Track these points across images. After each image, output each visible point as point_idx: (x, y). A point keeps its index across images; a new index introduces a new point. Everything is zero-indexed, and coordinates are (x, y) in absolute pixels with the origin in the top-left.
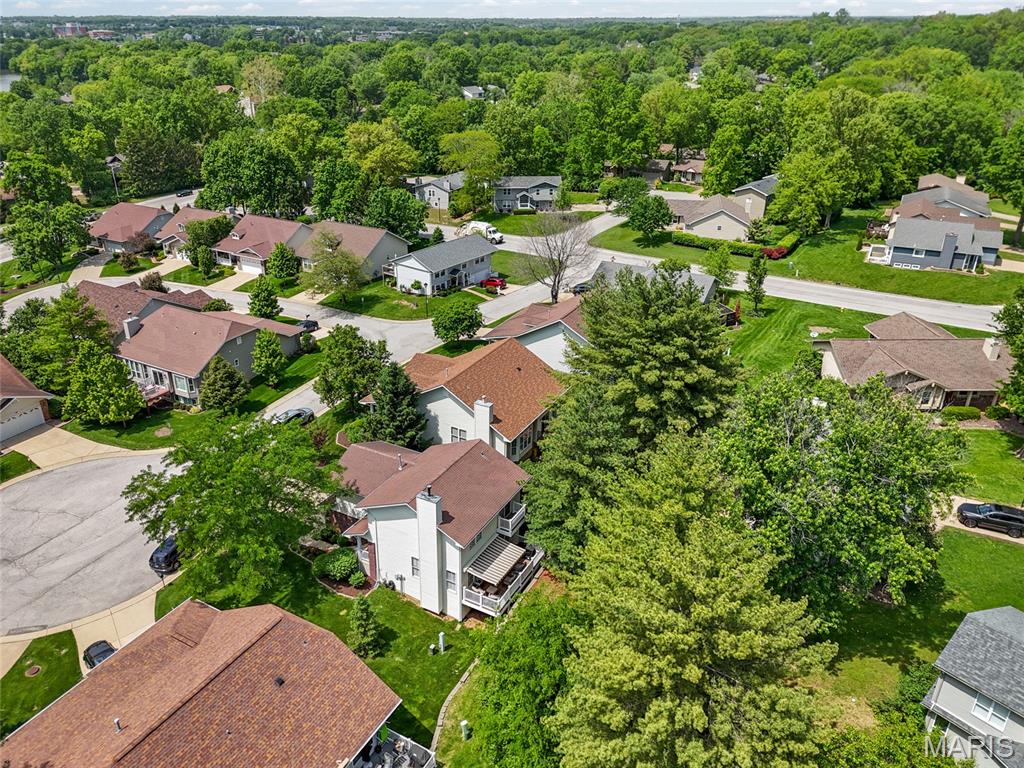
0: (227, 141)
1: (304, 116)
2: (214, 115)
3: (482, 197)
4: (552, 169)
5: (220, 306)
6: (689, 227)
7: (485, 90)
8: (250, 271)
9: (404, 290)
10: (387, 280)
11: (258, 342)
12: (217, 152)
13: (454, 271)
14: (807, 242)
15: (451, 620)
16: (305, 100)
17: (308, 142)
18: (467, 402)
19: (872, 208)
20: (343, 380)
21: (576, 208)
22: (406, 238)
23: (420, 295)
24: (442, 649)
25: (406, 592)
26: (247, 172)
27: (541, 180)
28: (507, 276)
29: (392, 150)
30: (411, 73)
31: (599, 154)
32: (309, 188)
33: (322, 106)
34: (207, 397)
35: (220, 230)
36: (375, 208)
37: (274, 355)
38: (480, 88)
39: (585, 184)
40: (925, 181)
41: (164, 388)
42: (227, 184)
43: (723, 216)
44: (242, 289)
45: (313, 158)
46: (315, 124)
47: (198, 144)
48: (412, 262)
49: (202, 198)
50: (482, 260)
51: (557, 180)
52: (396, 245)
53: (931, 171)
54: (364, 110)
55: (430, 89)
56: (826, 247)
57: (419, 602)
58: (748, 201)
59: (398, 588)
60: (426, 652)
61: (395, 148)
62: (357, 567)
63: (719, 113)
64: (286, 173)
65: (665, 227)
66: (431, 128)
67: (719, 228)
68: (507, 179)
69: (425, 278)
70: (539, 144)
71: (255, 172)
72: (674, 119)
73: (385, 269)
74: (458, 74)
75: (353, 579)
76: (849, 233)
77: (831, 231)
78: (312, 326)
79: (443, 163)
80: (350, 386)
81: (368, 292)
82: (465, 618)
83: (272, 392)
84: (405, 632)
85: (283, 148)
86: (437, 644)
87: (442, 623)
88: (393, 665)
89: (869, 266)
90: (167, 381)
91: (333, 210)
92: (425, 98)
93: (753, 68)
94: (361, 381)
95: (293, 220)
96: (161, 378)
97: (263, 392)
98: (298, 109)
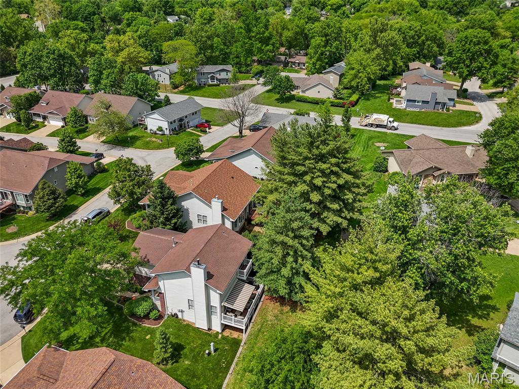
0: (30, 47)
1: (77, 31)
2: (20, 32)
3: (189, 77)
4: (225, 61)
5: (40, 147)
6: (303, 92)
7: (179, 18)
8: (56, 124)
9: (152, 132)
10: (141, 126)
11: (68, 170)
12: (25, 53)
13: (181, 120)
14: (363, 98)
15: (215, 332)
16: (76, 22)
17: (82, 46)
18: (207, 200)
19: (389, 80)
20: (127, 191)
21: (242, 83)
22: (149, 101)
23: (162, 135)
24: (213, 352)
25: (185, 318)
26: (46, 64)
27: (221, 67)
28: (210, 122)
29: (134, 51)
30: (136, 8)
31: (250, 52)
32: (85, 73)
33: (86, 26)
34: (39, 206)
35: (33, 100)
36: (128, 84)
37: (80, 177)
38: (177, 17)
39: (243, 69)
40: (412, 65)
41: (9, 202)
42: (34, 72)
43: (320, 86)
44: (52, 135)
45: (86, 56)
46: (84, 36)
47: (12, 49)
48: (156, 116)
49: (18, 81)
50: (196, 113)
51: (229, 67)
52: (144, 106)
53: (414, 60)
54: (111, 28)
55: (149, 17)
56: (372, 100)
57: (195, 324)
58: (331, 77)
59: (180, 317)
60: (203, 355)
61: (136, 50)
62: (154, 307)
63: (309, 31)
64: (71, 65)
65: (292, 92)
66: (153, 39)
67: (319, 92)
68: (202, 66)
69: (165, 125)
70: (216, 47)
71: (51, 64)
72: (287, 34)
73: (140, 120)
74: (163, 9)
75: (152, 315)
76: (382, 93)
77: (373, 92)
78: (100, 156)
79: (165, 59)
80: (132, 194)
81: (131, 134)
82: (223, 330)
83: (81, 199)
84: (189, 344)
85: (67, 50)
86: (209, 349)
87: (210, 335)
88: (185, 367)
89: (395, 109)
90: (10, 197)
91: (102, 87)
92: (147, 22)
93: (318, 8)
94: (138, 191)
95: (78, 93)
96: (6, 195)
97: (74, 199)
98: (72, 28)
